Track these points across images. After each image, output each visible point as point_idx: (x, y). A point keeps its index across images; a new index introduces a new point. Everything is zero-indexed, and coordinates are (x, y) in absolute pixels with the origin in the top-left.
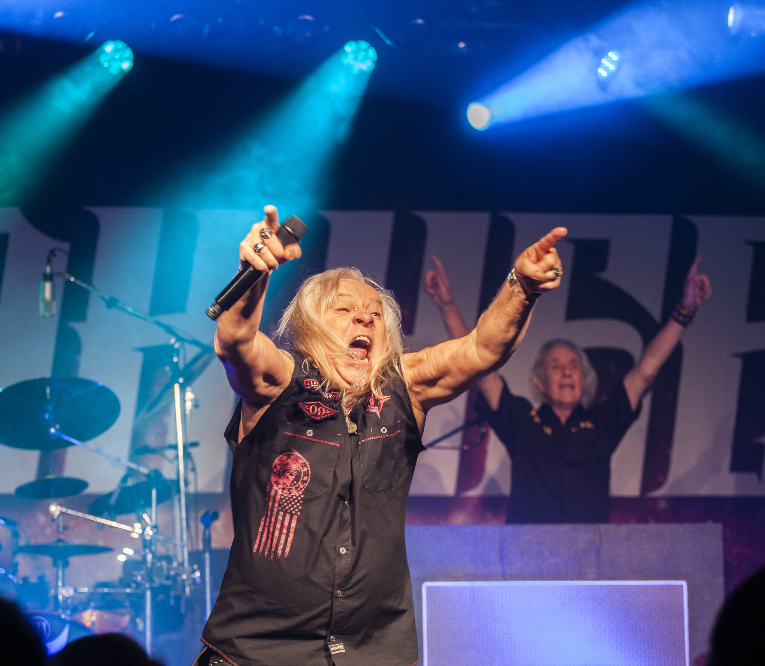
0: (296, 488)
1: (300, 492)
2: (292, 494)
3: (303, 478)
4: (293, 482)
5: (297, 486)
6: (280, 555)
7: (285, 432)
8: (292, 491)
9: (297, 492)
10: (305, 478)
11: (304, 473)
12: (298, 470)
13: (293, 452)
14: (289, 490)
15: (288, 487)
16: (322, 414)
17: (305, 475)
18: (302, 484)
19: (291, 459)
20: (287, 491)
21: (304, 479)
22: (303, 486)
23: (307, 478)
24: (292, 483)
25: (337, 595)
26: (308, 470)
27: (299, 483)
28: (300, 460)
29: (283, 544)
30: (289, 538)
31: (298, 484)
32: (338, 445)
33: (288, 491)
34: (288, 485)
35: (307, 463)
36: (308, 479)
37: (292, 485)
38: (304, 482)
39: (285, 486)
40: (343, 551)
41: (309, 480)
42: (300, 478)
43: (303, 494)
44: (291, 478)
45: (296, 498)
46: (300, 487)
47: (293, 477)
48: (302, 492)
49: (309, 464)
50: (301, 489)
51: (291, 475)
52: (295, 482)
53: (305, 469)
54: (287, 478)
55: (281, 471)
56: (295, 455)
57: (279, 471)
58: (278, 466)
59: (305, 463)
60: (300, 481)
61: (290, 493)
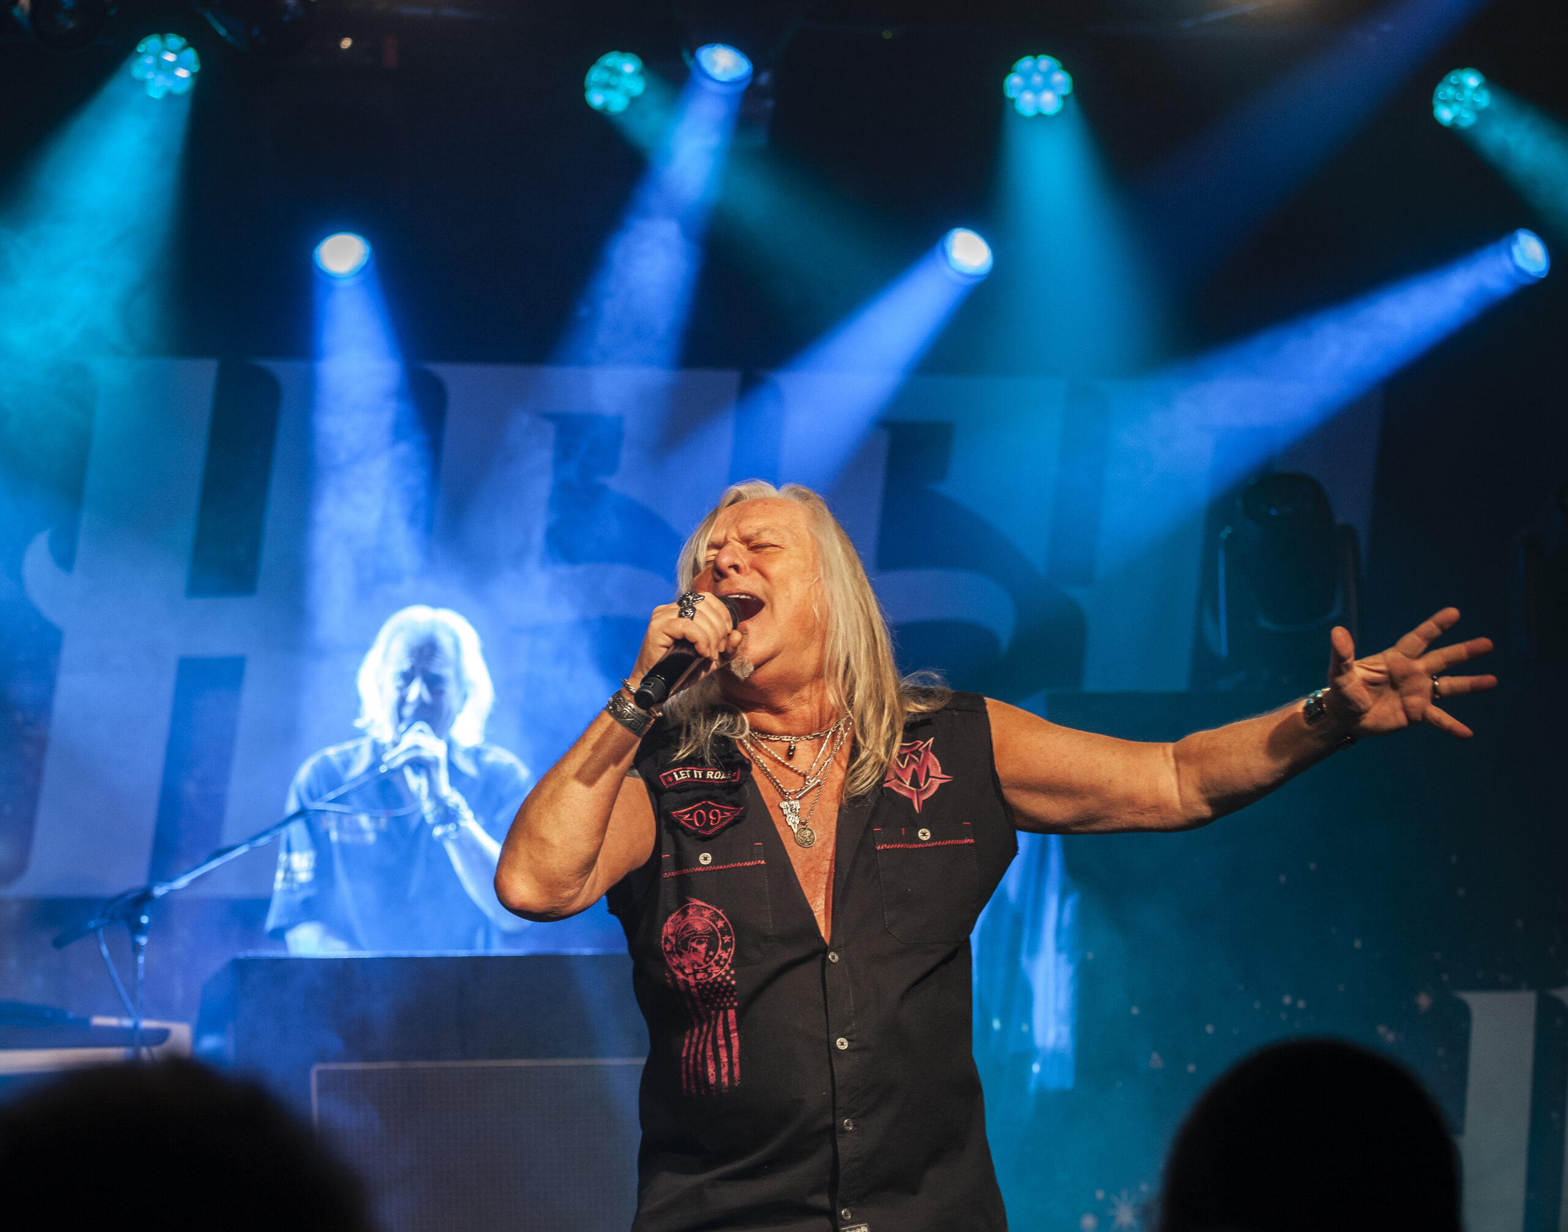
0: (717, 963)
1: (727, 967)
2: (714, 975)
3: (723, 941)
4: (707, 954)
5: (716, 957)
6: (727, 1085)
7: (666, 874)
8: (712, 970)
9: (721, 969)
10: (727, 939)
11: (721, 930)
12: (709, 931)
13: (689, 902)
14: (705, 970)
15: (701, 966)
16: (716, 822)
17: (723, 935)
18: (724, 951)
19: (690, 914)
20: (702, 974)
21: (725, 941)
22: (728, 954)
23: (729, 938)
24: (706, 957)
25: (843, 1127)
26: (725, 924)
27: (719, 951)
28: (705, 911)
29: (726, 1065)
30: (734, 1049)
31: (717, 955)
32: (763, 862)
33: (704, 973)
34: (701, 962)
35: (720, 912)
36: (731, 939)
37: (708, 959)
38: (725, 947)
39: (696, 967)
40: (842, 1044)
41: (734, 940)
42: (719, 942)
43: (732, 966)
44: (702, 948)
45: (722, 980)
46: (723, 958)
47: (704, 945)
48: (729, 965)
49: (723, 912)
50: (726, 960)
51: (700, 943)
52: (711, 953)
53: (720, 924)
54: (695, 950)
55: (679, 943)
56: (695, 905)
57: (677, 946)
58: (670, 937)
59: (717, 914)
60: (719, 948)
61: (710, 975)
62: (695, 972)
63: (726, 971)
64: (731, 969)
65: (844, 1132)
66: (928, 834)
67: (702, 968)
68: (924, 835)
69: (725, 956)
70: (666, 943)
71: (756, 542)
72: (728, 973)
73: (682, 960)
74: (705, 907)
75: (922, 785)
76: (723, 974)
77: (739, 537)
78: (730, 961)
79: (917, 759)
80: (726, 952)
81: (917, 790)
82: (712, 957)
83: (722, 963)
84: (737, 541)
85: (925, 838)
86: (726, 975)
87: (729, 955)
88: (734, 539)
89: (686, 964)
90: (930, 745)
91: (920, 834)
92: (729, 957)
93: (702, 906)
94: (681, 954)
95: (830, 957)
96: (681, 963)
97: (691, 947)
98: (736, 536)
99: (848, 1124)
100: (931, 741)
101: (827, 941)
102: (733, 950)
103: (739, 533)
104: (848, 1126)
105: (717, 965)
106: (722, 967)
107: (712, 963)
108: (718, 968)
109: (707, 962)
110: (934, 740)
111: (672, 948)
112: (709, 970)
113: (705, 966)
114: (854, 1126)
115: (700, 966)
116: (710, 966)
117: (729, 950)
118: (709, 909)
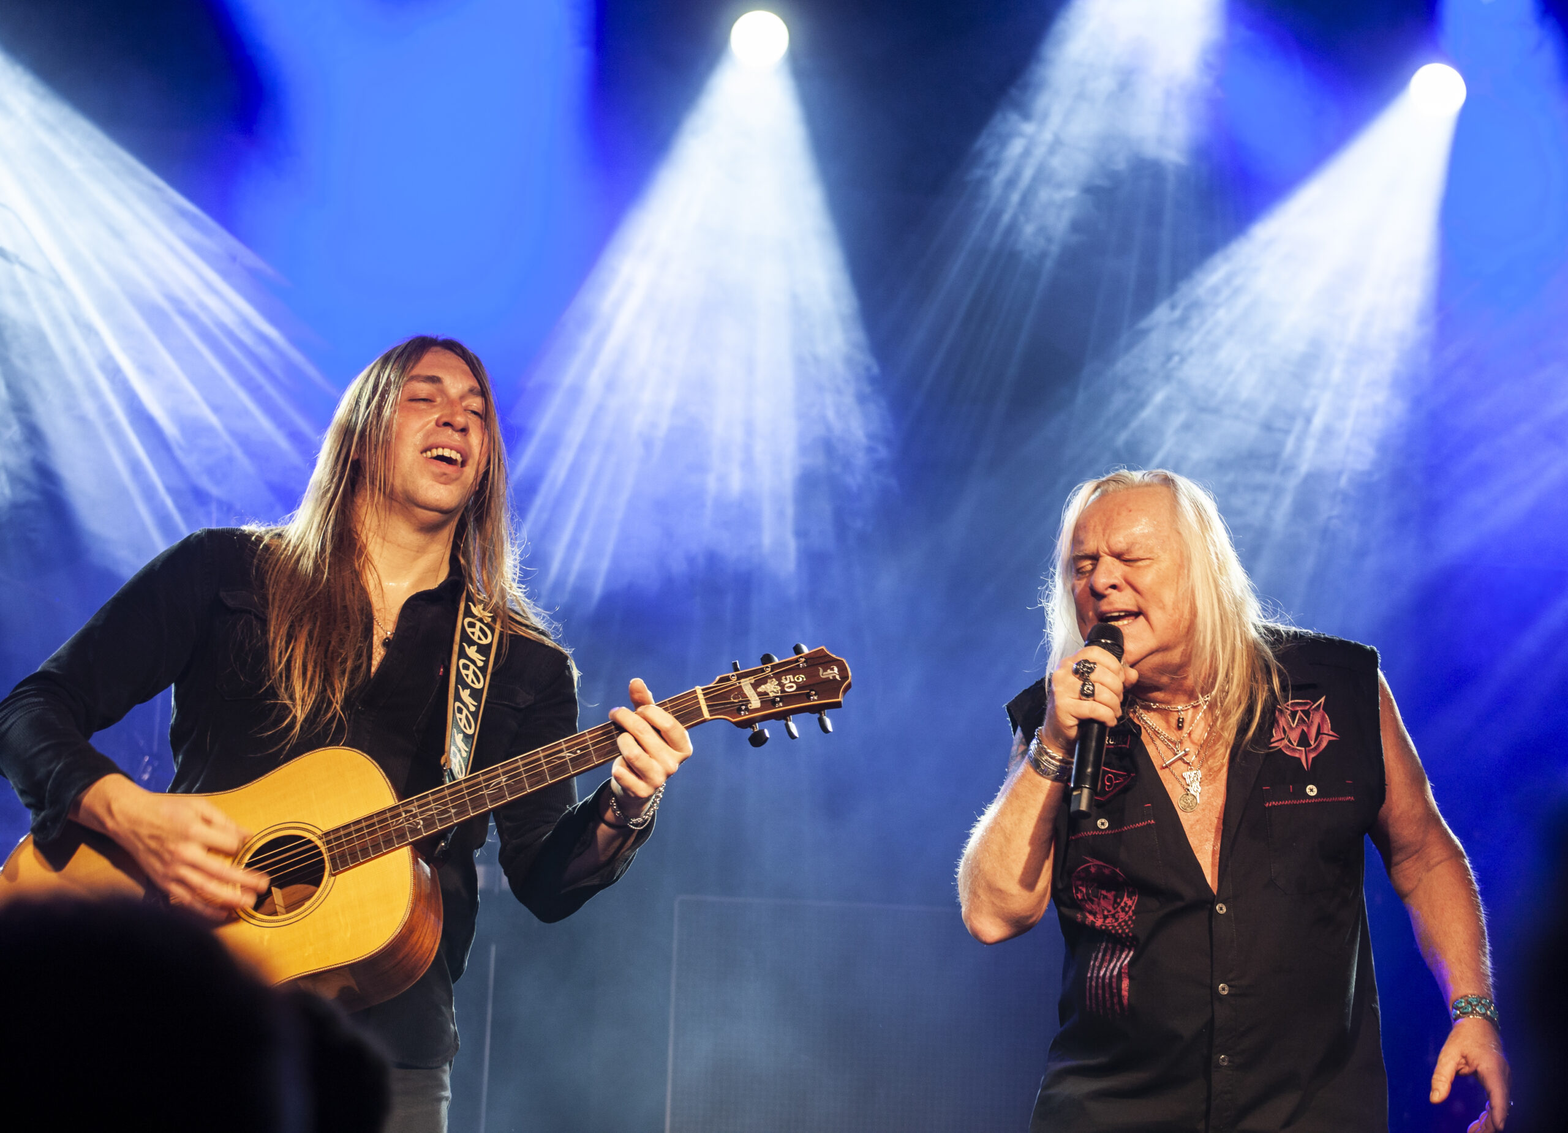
0: (1123, 909)
1: (1131, 913)
2: (1120, 921)
4: (1115, 901)
5: (1123, 904)
14: (1113, 916)
16: (1112, 787)
19: (1092, 873)
20: (1111, 919)
24: (1114, 903)
25: (1219, 1062)
31: (1123, 902)
32: (1153, 822)
35: (1117, 870)
40: (1224, 989)
44: (1110, 895)
48: (1133, 911)
50: (1130, 907)
55: (1090, 891)
58: (1081, 887)
59: (1115, 871)
60: (1126, 896)
61: (1117, 920)
62: (1105, 917)
63: (1129, 917)
64: (1133, 915)
65: (1219, 1066)
66: (1315, 790)
67: (1110, 913)
68: (1312, 790)
69: (1129, 903)
70: (1077, 893)
71: (1127, 557)
72: (1130, 917)
73: (1094, 907)
74: (1104, 867)
75: (1312, 743)
76: (1127, 919)
77: (1110, 551)
78: (1133, 908)
79: (1306, 719)
80: (1131, 899)
81: (1305, 750)
82: (1119, 904)
83: (1127, 909)
84: (1108, 555)
85: (1312, 794)
86: (1129, 920)
87: (1133, 902)
88: (1106, 553)
89: (1097, 910)
90: (1322, 704)
91: (1308, 790)
92: (1133, 904)
93: (1101, 865)
94: (1092, 901)
95: (1217, 907)
96: (1093, 909)
97: (1101, 894)
98: (1107, 550)
99: (1223, 1060)
100: (1323, 700)
101: (1215, 891)
102: (1136, 898)
103: (1109, 547)
104: (1223, 1061)
105: (1122, 911)
106: (1127, 913)
107: (1119, 909)
108: (1124, 913)
109: (1115, 909)
110: (1325, 700)
111: (1083, 896)
112: (1116, 916)
113: (1113, 912)
114: (1229, 1061)
115: (1109, 911)
116: (1117, 912)
117: (1133, 898)
118: (1107, 868)
